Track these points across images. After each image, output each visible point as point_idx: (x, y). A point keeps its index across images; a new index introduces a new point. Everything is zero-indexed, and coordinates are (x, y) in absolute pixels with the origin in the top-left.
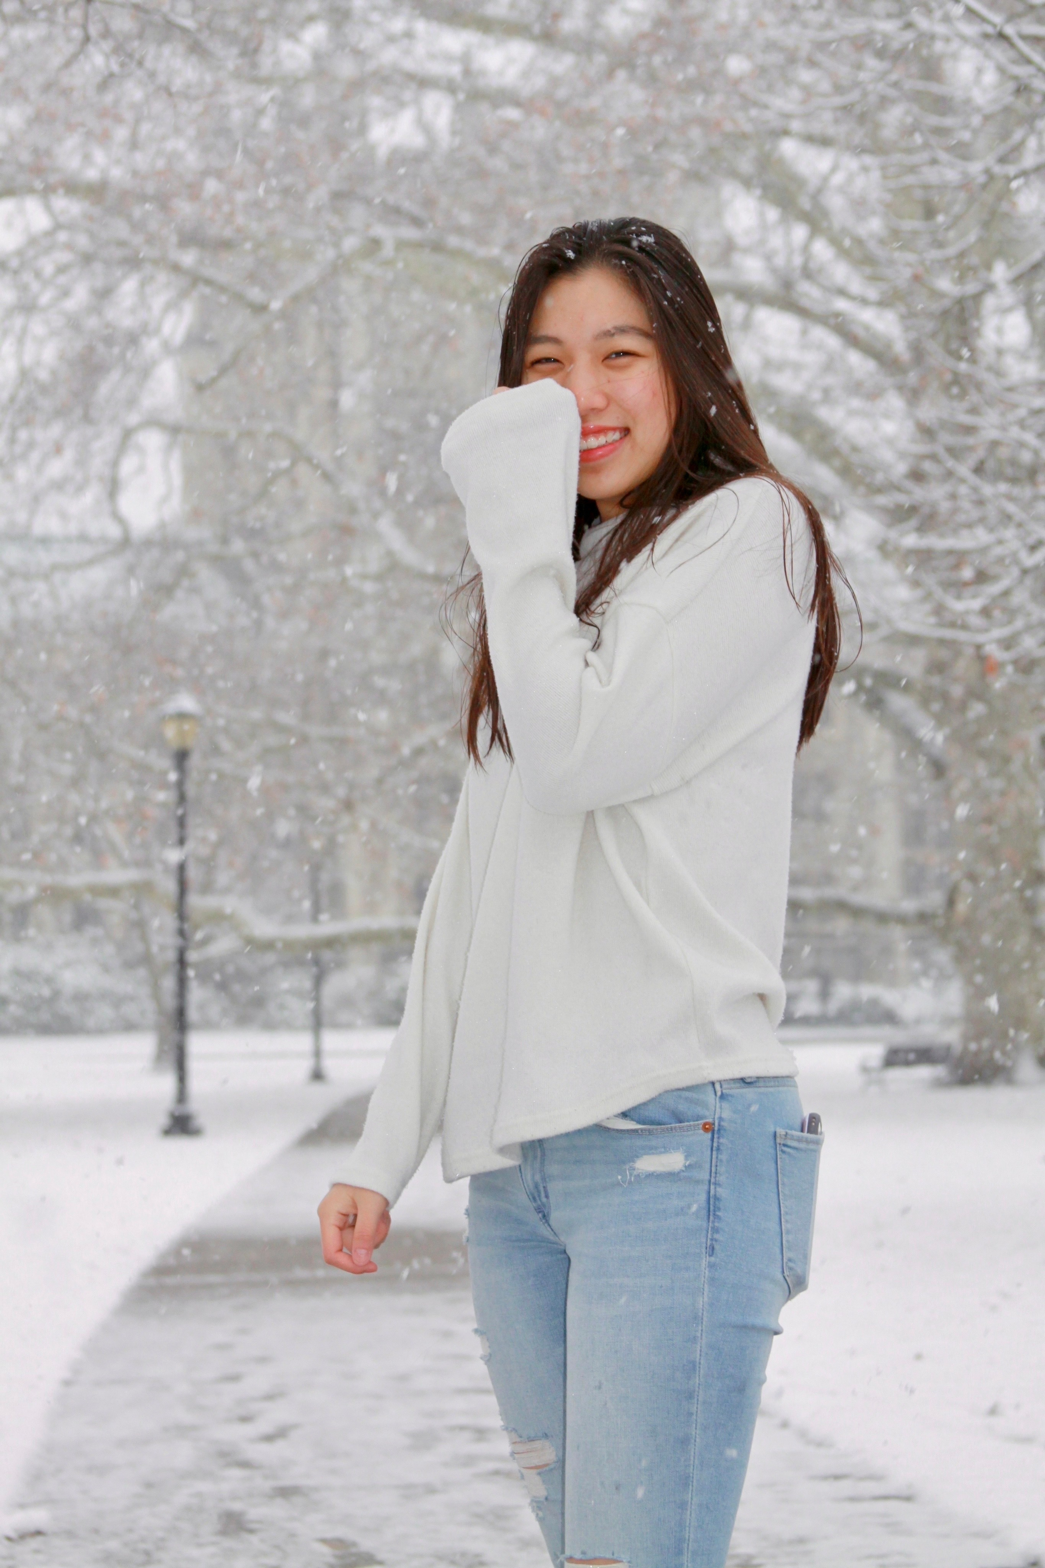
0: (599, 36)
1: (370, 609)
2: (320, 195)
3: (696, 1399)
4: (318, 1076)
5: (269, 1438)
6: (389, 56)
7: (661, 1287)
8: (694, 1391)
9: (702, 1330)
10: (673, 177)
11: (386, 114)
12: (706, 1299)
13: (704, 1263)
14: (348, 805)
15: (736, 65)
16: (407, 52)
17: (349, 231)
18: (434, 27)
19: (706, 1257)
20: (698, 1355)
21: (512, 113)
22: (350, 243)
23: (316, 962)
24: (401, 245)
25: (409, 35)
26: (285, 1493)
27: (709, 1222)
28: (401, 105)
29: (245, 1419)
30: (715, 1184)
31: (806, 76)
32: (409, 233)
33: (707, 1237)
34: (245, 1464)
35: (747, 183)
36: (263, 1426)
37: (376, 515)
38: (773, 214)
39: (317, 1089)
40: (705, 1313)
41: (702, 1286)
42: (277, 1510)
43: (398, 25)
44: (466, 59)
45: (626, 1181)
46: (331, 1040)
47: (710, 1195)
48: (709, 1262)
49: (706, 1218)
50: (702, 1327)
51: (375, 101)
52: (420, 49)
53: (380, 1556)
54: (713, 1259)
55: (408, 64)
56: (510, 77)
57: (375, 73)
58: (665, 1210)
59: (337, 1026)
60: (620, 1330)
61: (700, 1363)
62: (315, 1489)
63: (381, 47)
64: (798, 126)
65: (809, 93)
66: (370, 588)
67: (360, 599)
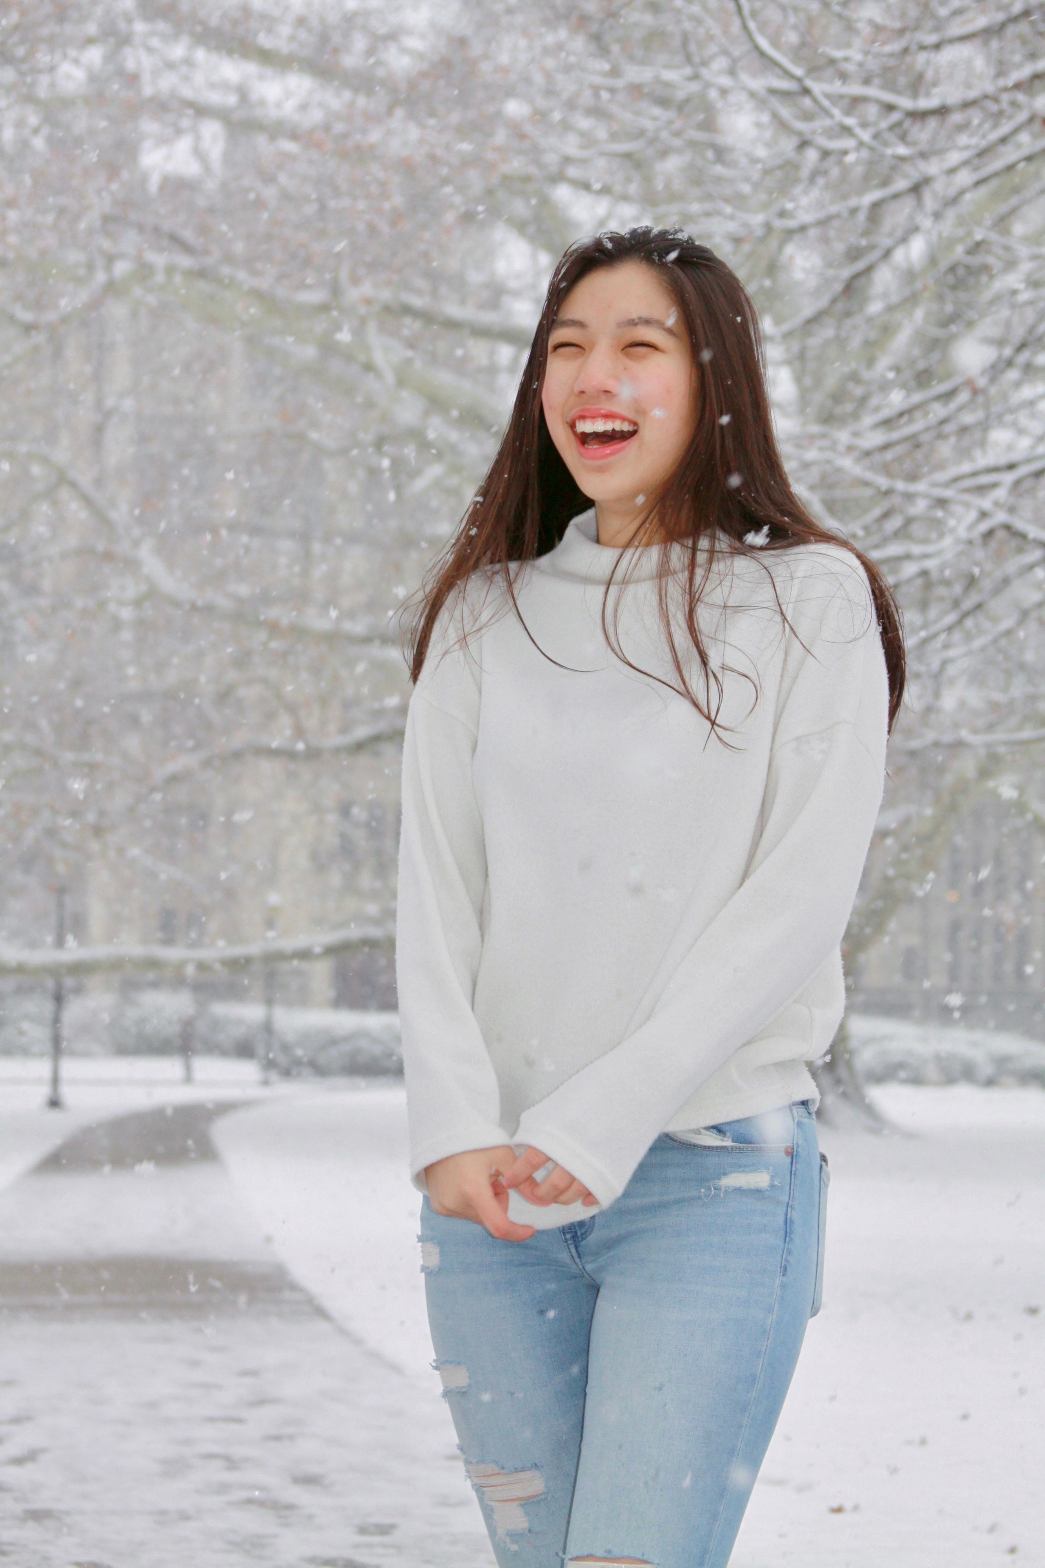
0: (380, 72)
1: (127, 635)
2: (92, 218)
3: (748, 1413)
4: (54, 1103)
5: (19, 1461)
6: (167, 82)
7: (739, 1298)
8: (749, 1404)
9: (767, 1346)
10: (450, 217)
11: (163, 141)
12: (774, 1316)
13: (778, 1282)
14: (98, 831)
15: (514, 108)
16: (186, 79)
17: (121, 256)
18: (214, 58)
19: (780, 1276)
20: (759, 1370)
21: (288, 146)
22: (121, 268)
23: (59, 987)
24: (173, 271)
25: (188, 62)
26: (37, 1516)
27: (785, 1242)
28: (179, 132)
30: (791, 1207)
31: (584, 123)
32: (185, 261)
33: (782, 1257)
35: (520, 226)
36: (12, 1449)
37: (136, 543)
39: (54, 1116)
40: (772, 1329)
41: (773, 1303)
42: (30, 1533)
43: (178, 51)
44: (243, 92)
45: (710, 1195)
46: (70, 1068)
47: (787, 1218)
48: (781, 1281)
49: (783, 1238)
50: (767, 1342)
51: (149, 126)
52: (199, 78)
54: (785, 1279)
55: (187, 92)
56: (289, 108)
57: (152, 99)
58: (749, 1226)
59: (73, 1054)
60: (692, 1335)
61: (759, 1378)
62: (68, 1513)
63: (156, 74)
64: (572, 172)
65: (588, 140)
66: (127, 614)
67: (117, 625)
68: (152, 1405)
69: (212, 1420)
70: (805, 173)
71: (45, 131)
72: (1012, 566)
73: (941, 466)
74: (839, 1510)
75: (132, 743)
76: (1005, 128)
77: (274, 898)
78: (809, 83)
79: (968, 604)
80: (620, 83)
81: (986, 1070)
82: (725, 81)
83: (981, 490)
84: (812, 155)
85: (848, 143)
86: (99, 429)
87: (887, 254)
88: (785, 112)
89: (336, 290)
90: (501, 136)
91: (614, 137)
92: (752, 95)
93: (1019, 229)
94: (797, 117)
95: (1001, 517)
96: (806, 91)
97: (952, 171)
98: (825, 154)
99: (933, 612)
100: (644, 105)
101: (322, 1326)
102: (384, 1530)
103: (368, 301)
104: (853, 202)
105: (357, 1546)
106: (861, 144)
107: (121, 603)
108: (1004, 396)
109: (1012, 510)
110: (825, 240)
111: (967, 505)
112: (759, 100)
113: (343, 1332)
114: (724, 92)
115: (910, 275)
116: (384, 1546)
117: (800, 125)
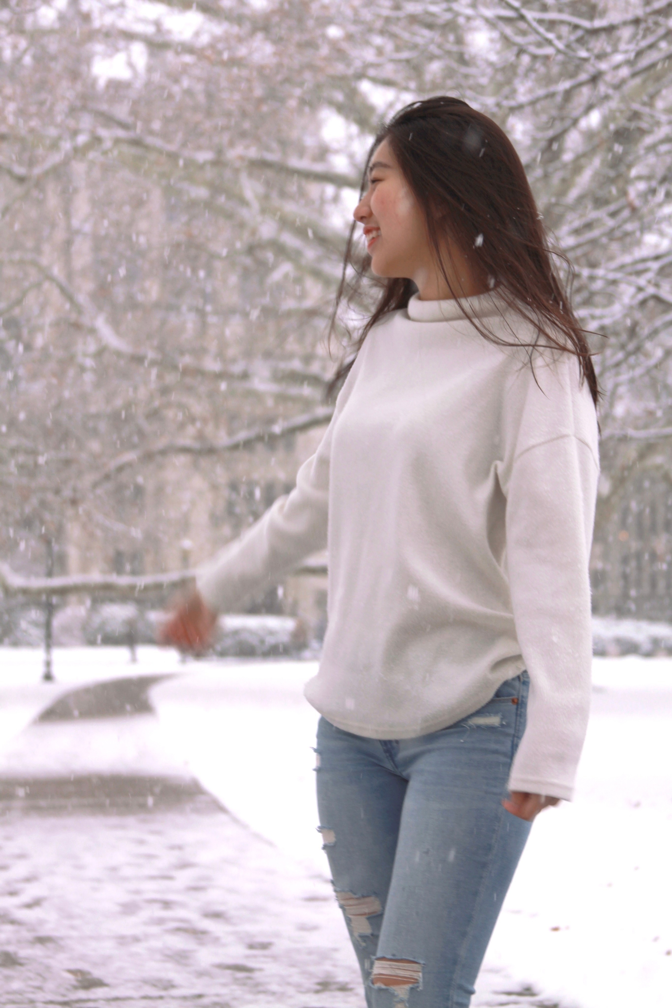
0: (246, 11)
1: (89, 377)
2: (62, 107)
4: (48, 677)
5: (29, 906)
6: (109, 19)
10: (293, 103)
11: (105, 56)
14: (74, 502)
15: (334, 32)
16: (121, 17)
17: (81, 131)
21: (188, 59)
22: (82, 139)
23: (50, 603)
24: (117, 141)
26: (42, 940)
27: (512, 760)
28: (117, 50)
29: (13, 893)
30: (517, 737)
31: (378, 40)
32: (121, 133)
34: (13, 922)
35: (340, 109)
36: (25, 898)
37: (94, 318)
38: (354, 129)
39: (48, 686)
42: (38, 951)
44: (158, 24)
46: (58, 654)
47: (513, 744)
51: (99, 47)
52: (129, 15)
53: (107, 980)
55: (122, 24)
56: (188, 35)
58: (486, 749)
59: (61, 645)
62: (62, 938)
63: (102, 12)
64: (372, 72)
65: (380, 51)
66: (89, 362)
67: (82, 369)
68: (114, 869)
69: (153, 878)
70: (521, 70)
71: (32, 52)
72: (658, 322)
73: (611, 258)
74: (556, 929)
75: (95, 446)
76: (650, 39)
77: (187, 543)
78: (525, 12)
79: (631, 346)
80: (401, 14)
81: (646, 646)
82: (469, 12)
83: (639, 273)
84: (526, 59)
85: (548, 50)
86: (68, 243)
87: (575, 122)
88: (508, 31)
89: (220, 152)
90: (325, 51)
91: (398, 49)
92: (487, 20)
93: (660, 104)
94: (516, 34)
95: (651, 290)
96: (522, 18)
97: (617, 67)
98: (535, 57)
99: (608, 352)
100: (416, 28)
101: (222, 817)
102: (265, 946)
103: (242, 158)
104: (552, 89)
105: (247, 957)
106: (559, 51)
107: (85, 355)
108: (652, 212)
109: (657, 285)
110: (536, 113)
111: (629, 284)
112: (491, 23)
113: (236, 821)
114: (468, 18)
115: (590, 135)
116: (265, 956)
117: (519, 39)
